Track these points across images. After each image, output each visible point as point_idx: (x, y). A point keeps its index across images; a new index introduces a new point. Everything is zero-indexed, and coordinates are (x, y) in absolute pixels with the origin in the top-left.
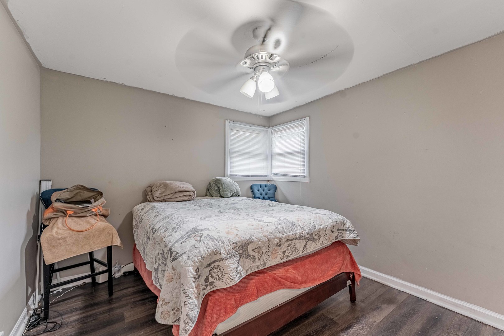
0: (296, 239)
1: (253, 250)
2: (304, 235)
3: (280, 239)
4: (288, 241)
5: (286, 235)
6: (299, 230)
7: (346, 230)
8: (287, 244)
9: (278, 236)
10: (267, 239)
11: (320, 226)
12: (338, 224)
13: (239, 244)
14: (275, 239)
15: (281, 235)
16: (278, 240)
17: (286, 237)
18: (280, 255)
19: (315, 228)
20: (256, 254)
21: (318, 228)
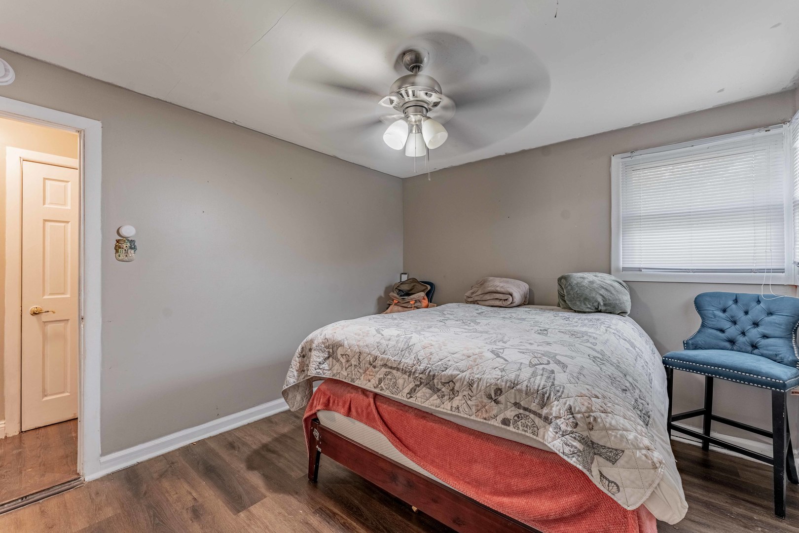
0: (398, 369)
1: (342, 355)
2: (413, 371)
3: (376, 358)
4: (385, 365)
5: (384, 356)
6: (411, 359)
7: (547, 420)
8: (384, 370)
9: (373, 353)
10: (358, 350)
11: (459, 373)
12: (520, 391)
13: (330, 342)
14: (369, 354)
15: (378, 353)
16: (371, 358)
17: (382, 359)
18: (375, 381)
19: (443, 371)
20: (343, 361)
21: (449, 372)
